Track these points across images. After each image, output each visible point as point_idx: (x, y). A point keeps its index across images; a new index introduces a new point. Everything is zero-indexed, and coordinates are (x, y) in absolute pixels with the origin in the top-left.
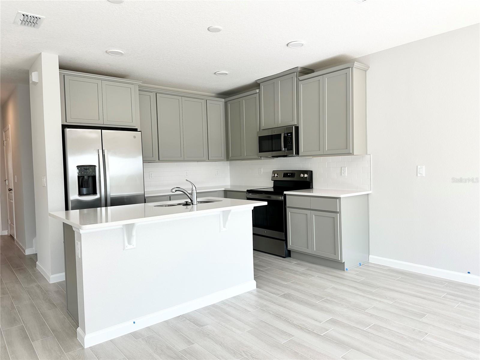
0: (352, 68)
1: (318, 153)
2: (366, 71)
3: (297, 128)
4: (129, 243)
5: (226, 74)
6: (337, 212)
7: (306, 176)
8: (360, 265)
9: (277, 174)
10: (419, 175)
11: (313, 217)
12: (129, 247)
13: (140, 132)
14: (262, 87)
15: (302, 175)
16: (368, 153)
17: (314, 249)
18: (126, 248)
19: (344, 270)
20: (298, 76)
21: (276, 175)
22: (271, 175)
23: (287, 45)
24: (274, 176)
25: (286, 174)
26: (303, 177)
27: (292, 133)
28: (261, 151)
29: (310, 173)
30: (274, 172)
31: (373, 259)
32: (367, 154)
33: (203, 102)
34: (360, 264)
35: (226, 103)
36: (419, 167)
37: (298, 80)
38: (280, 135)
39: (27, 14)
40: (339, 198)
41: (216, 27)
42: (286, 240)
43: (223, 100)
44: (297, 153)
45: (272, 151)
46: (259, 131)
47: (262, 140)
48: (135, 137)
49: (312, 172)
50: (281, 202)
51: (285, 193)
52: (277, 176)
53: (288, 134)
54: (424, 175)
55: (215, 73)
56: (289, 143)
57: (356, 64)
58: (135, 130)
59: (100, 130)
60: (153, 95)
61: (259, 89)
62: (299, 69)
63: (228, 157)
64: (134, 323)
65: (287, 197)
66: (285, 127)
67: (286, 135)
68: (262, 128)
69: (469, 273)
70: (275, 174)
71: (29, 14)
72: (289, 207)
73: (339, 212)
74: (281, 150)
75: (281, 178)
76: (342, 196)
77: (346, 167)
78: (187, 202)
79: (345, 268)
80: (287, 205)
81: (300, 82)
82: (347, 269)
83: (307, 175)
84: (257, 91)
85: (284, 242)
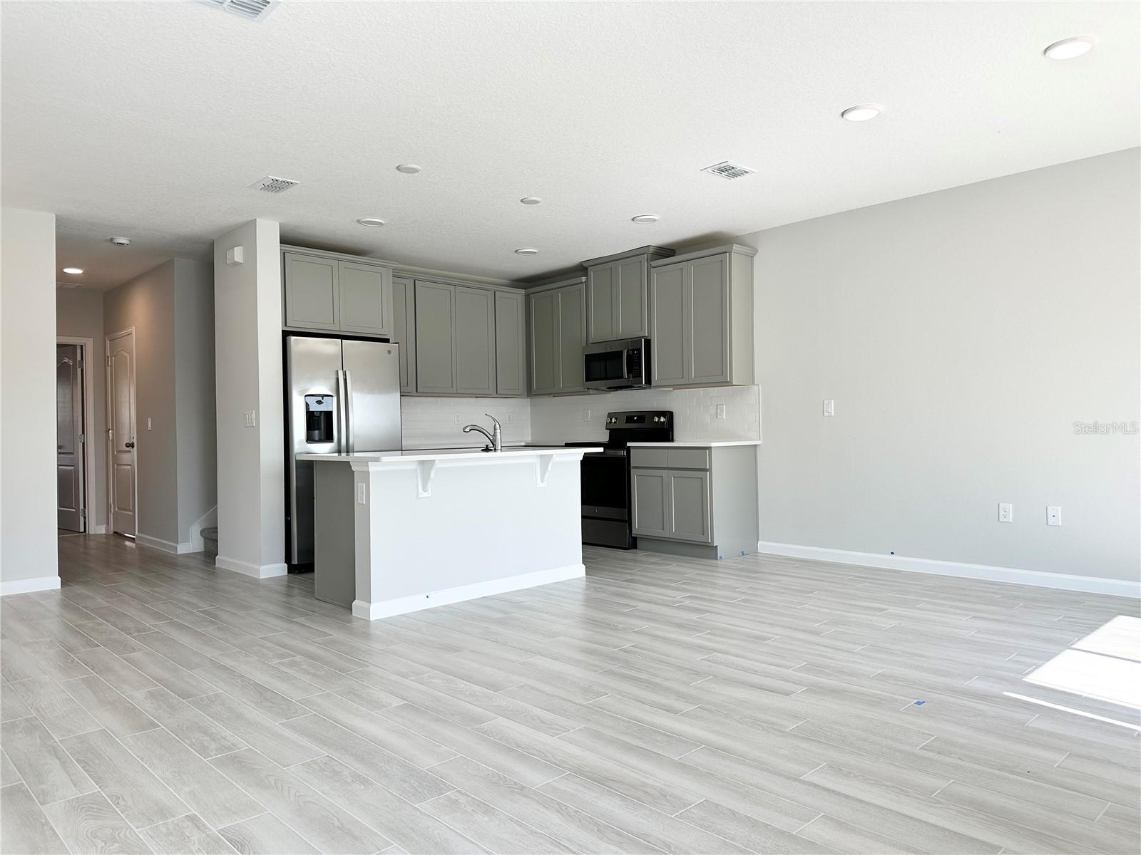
0: (730, 253)
1: (682, 382)
2: (752, 257)
3: (648, 342)
4: (425, 490)
5: (535, 253)
6: (706, 470)
7: (662, 419)
8: (743, 555)
9: (616, 419)
10: (826, 414)
11: (672, 480)
12: (425, 495)
13: (397, 345)
14: (591, 274)
15: (656, 419)
16: (756, 383)
17: (672, 530)
18: (420, 496)
19: (717, 559)
20: (649, 260)
21: (613, 420)
22: (605, 420)
23: (633, 219)
24: (611, 422)
25: (630, 418)
26: (658, 422)
27: (640, 350)
28: (588, 378)
29: (669, 415)
30: (610, 415)
31: (764, 546)
32: (753, 384)
33: (490, 294)
34: (743, 553)
35: (527, 297)
36: (826, 402)
37: (650, 267)
38: (621, 353)
39: (277, 178)
40: (710, 448)
41: (534, 198)
42: (630, 521)
43: (523, 291)
44: (649, 381)
45: (606, 379)
46: (585, 345)
47: (590, 360)
48: (389, 352)
49: (671, 414)
50: (622, 458)
51: (629, 444)
52: (615, 422)
53: (633, 351)
54: (833, 414)
55: (516, 251)
56: (636, 366)
57: (736, 247)
58: (387, 341)
59: (340, 340)
60: (410, 284)
61: (587, 276)
62: (651, 250)
63: (531, 390)
64: (428, 597)
65: (632, 450)
66: (629, 340)
67: (631, 352)
68: (591, 341)
69: (892, 553)
70: (611, 419)
71: (281, 179)
72: (635, 467)
73: (710, 470)
74: (622, 377)
75: (623, 425)
76: (713, 445)
77: (723, 405)
78: (487, 446)
79: (719, 555)
80: (632, 465)
81: (652, 270)
82: (721, 557)
83: (665, 417)
84: (584, 279)
85: (627, 524)
